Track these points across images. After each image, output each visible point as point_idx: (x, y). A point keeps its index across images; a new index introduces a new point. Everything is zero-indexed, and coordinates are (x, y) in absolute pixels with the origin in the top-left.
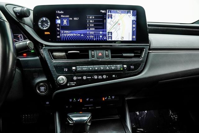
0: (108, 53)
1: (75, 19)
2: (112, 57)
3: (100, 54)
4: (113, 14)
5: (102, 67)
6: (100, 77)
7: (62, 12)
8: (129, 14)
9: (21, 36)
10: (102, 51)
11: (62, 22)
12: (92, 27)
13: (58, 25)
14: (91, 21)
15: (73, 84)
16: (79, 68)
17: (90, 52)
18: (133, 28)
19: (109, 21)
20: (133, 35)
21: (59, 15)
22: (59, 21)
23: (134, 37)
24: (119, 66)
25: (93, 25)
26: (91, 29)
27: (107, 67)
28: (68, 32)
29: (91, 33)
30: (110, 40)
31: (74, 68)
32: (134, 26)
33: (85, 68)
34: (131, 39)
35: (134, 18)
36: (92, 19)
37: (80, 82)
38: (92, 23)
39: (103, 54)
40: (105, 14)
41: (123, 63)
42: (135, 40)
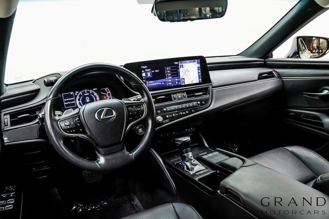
0: (185, 94)
1: (156, 71)
2: (188, 97)
3: (180, 96)
4: (184, 64)
5: (184, 106)
6: (184, 113)
7: (146, 67)
8: (195, 63)
9: (107, 90)
10: (180, 94)
11: (147, 75)
12: (169, 76)
13: (144, 78)
14: (168, 72)
15: (167, 121)
16: (169, 109)
17: (172, 96)
18: (199, 73)
19: (181, 70)
20: (199, 78)
21: (144, 69)
22: (144, 75)
23: (200, 80)
24: (194, 103)
25: (170, 74)
26: (169, 78)
27: (187, 105)
28: (152, 82)
29: (169, 81)
30: (183, 84)
31: (165, 109)
32: (199, 71)
33: (172, 108)
34: (198, 82)
35: (199, 65)
36: (169, 70)
37: (172, 119)
38: (169, 73)
39: (181, 96)
40: (178, 65)
41: (197, 101)
42: (201, 82)
